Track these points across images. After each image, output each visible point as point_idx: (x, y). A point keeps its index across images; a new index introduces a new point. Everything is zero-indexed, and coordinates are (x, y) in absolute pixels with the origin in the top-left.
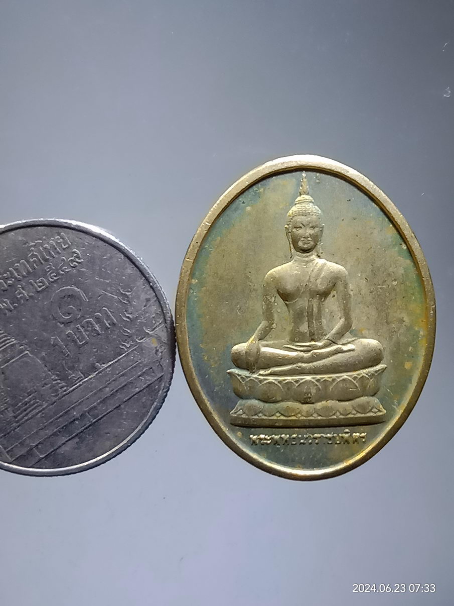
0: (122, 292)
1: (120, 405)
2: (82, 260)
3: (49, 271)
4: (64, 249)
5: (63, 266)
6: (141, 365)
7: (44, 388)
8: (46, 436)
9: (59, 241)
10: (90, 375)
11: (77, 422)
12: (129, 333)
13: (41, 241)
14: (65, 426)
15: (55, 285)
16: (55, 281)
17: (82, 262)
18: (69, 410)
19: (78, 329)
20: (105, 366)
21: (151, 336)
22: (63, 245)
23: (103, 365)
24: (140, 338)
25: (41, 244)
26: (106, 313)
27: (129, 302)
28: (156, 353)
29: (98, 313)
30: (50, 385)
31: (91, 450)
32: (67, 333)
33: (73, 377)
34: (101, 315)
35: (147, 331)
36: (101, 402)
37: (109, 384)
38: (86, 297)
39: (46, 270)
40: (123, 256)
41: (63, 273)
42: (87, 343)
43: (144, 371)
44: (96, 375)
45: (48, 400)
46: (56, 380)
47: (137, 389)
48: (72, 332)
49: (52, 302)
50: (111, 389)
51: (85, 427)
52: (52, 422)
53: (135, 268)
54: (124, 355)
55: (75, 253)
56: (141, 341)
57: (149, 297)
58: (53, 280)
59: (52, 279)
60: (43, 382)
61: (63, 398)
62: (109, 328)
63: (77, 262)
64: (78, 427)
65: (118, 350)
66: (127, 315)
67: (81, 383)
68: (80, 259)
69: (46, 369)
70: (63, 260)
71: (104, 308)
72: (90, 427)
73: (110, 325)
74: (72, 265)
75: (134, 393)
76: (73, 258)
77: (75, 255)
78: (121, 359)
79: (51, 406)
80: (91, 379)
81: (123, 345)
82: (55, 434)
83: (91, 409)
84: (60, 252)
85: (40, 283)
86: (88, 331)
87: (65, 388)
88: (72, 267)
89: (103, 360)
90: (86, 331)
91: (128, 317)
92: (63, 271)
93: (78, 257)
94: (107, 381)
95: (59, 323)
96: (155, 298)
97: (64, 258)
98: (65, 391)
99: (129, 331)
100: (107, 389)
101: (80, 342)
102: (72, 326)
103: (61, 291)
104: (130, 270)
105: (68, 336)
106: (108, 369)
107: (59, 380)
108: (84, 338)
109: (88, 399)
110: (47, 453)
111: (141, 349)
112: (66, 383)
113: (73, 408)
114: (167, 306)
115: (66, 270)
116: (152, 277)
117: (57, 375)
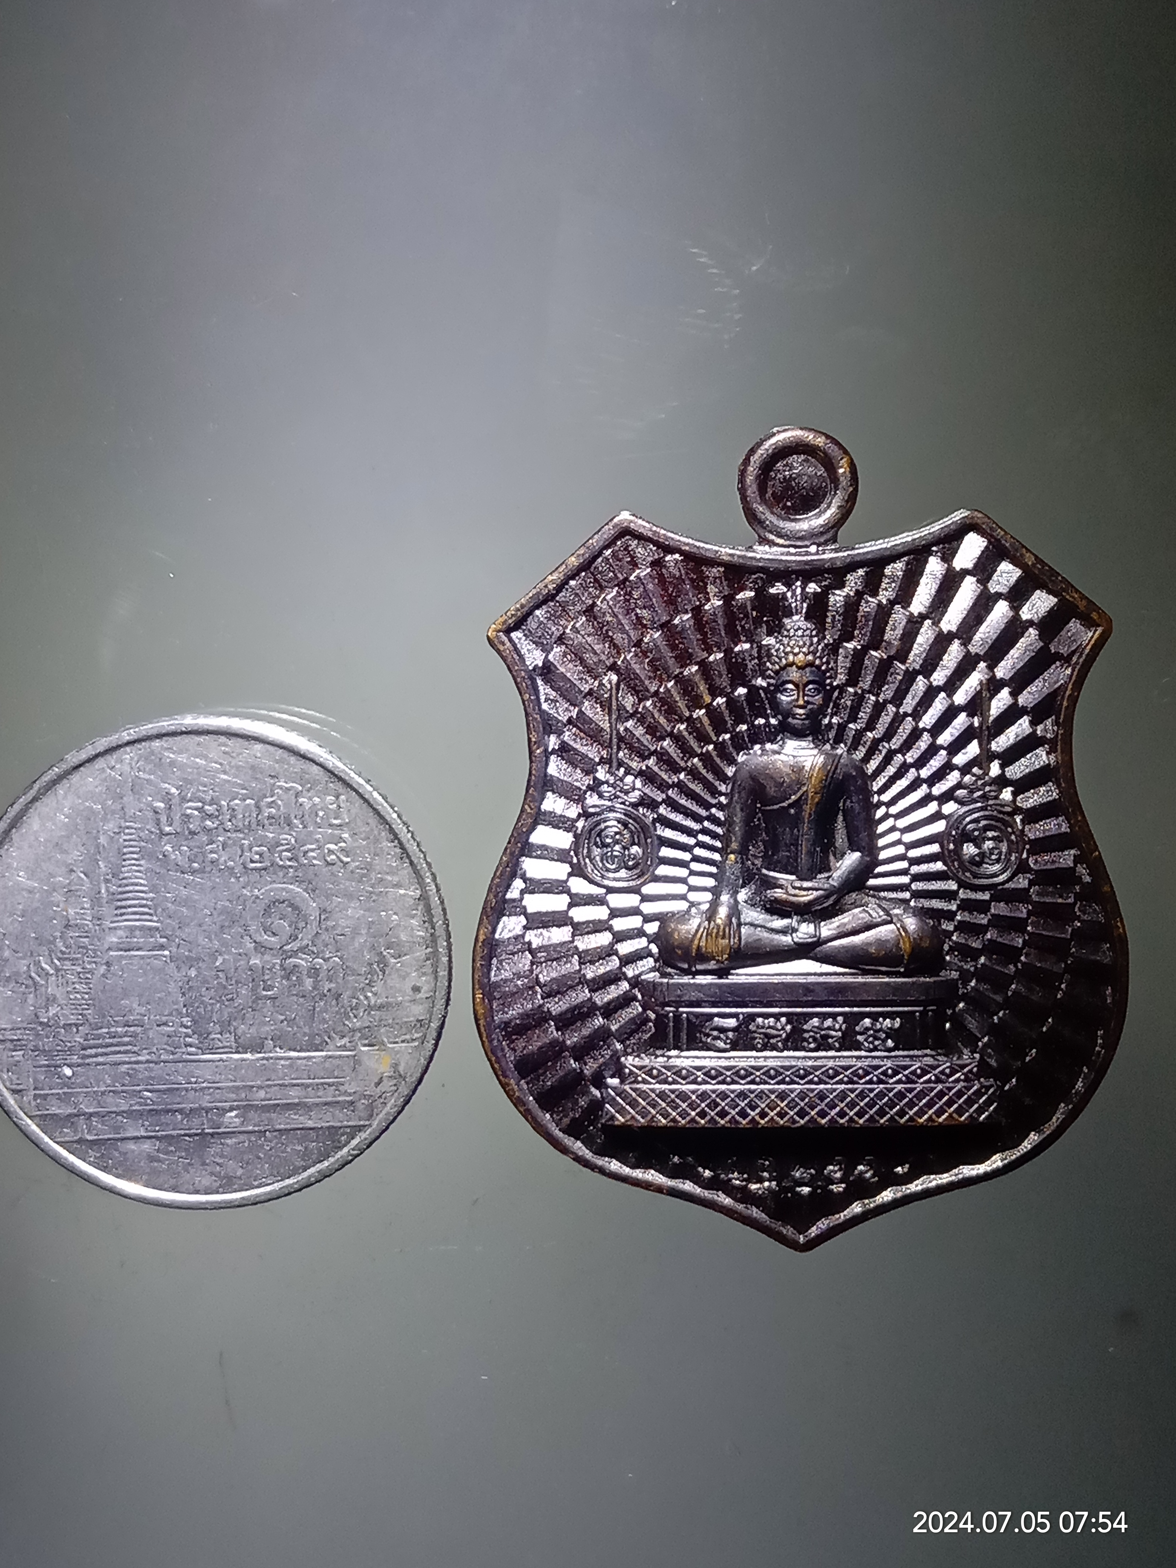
0: (383, 949)
1: (265, 1131)
2: (348, 860)
3: (282, 845)
4: (331, 825)
5: (313, 850)
6: (341, 1088)
7: (158, 1028)
8: (114, 1109)
9: (330, 807)
10: (246, 1053)
11: (179, 1117)
12: (352, 1022)
13: (300, 788)
14: (156, 1110)
15: (281, 874)
16: (284, 867)
17: (347, 863)
18: (178, 1089)
19: (273, 966)
20: (280, 1053)
21: (387, 1051)
22: (332, 816)
23: (278, 1049)
24: (367, 1042)
25: (297, 795)
27: (384, 973)
28: (377, 1084)
29: (321, 961)
30: (173, 1029)
31: (175, 1175)
32: (251, 962)
33: (219, 1040)
35: (385, 1040)
36: (237, 1108)
37: (269, 1086)
42: (273, 998)
43: (340, 1099)
44: (258, 1060)
45: (154, 1053)
46: (186, 1027)
47: (310, 1122)
48: (260, 965)
49: (257, 897)
50: (268, 1096)
51: (187, 1132)
52: (140, 1091)
54: (324, 1054)
55: (344, 840)
56: (363, 1049)
58: (281, 863)
59: (281, 860)
60: (164, 1019)
61: (180, 1065)
63: (338, 857)
64: (177, 1125)
65: (318, 1041)
66: (369, 994)
67: (224, 1056)
68: (348, 856)
69: (181, 999)
70: (317, 841)
72: (197, 1138)
73: (329, 990)
74: (328, 859)
75: (301, 1126)
76: (336, 848)
77: (343, 844)
78: (314, 1057)
79: (151, 1065)
80: (243, 1060)
81: (329, 1038)
82: (129, 1114)
83: (215, 1109)
84: (321, 824)
85: (257, 853)
87: (193, 1049)
88: (326, 860)
89: (280, 1040)
91: (367, 998)
92: (307, 860)
93: (345, 851)
94: (268, 1080)
97: (321, 837)
98: (191, 1054)
99: (355, 1021)
100: (262, 1094)
101: (264, 989)
102: (267, 957)
103: (283, 889)
105: (251, 968)
106: (282, 1062)
107: (192, 1030)
109: (218, 1088)
110: (101, 1137)
111: (356, 1061)
112: (200, 1042)
113: (187, 1090)
115: (315, 862)
117: (194, 1021)
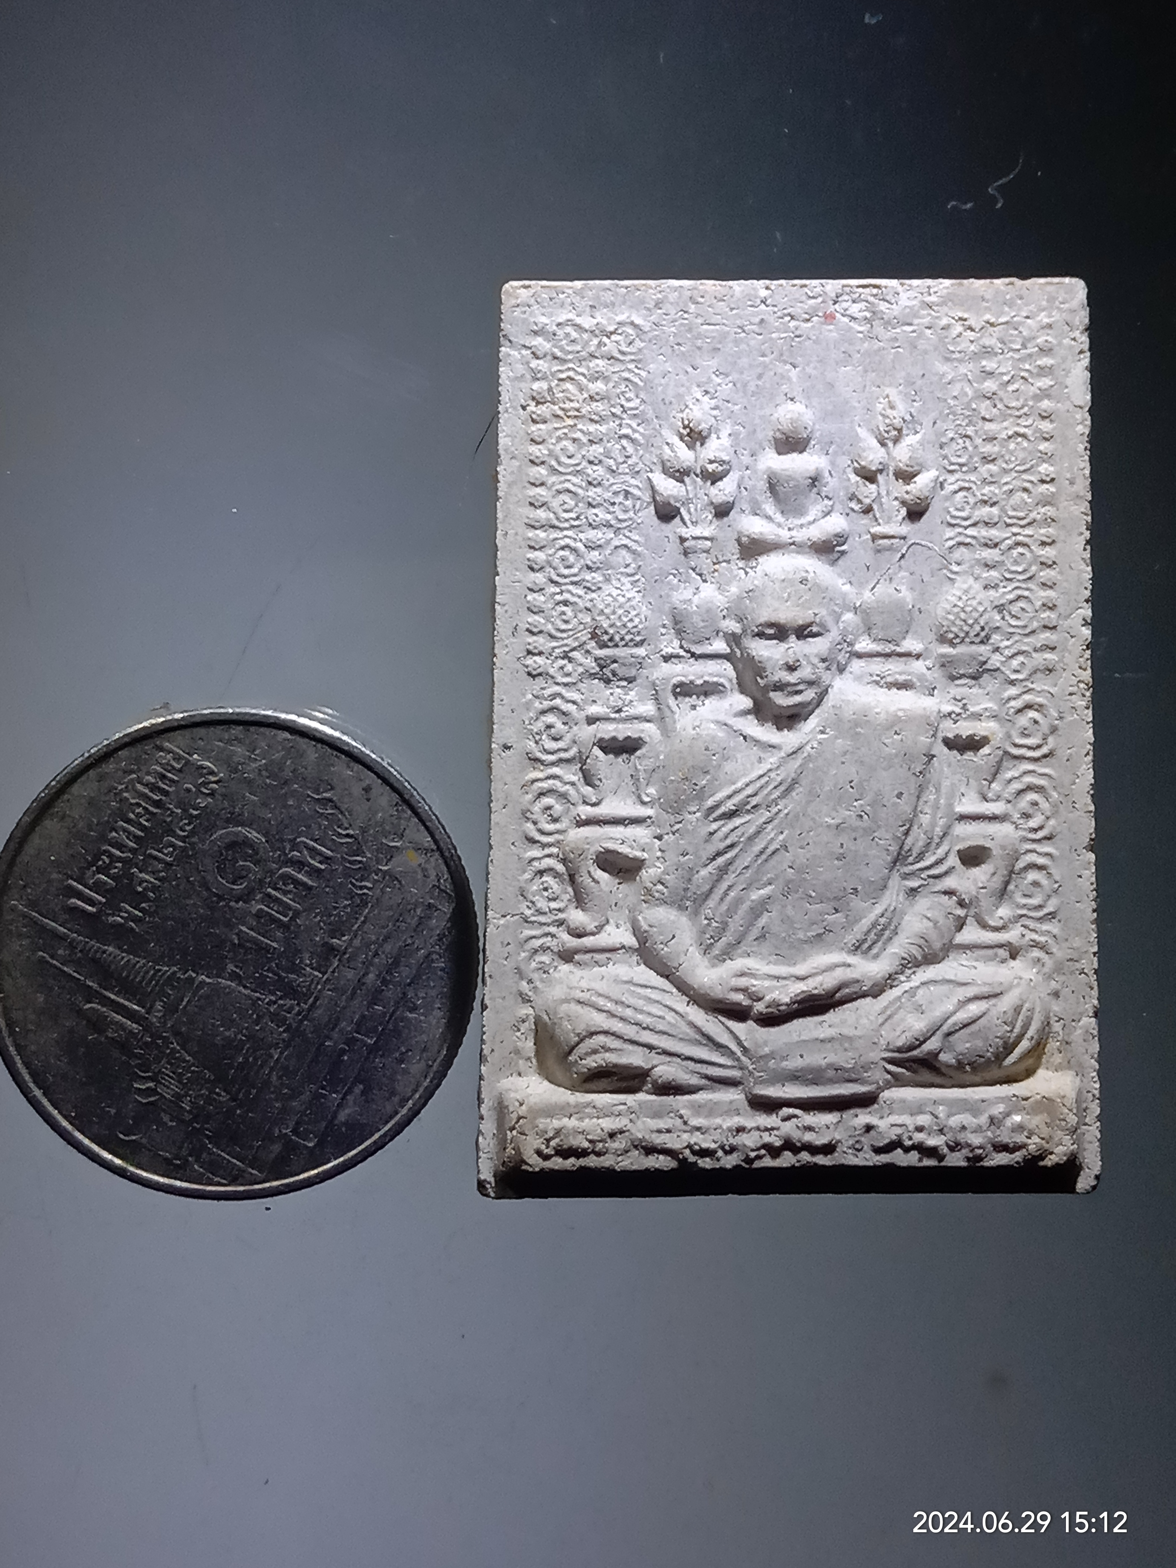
0: (317, 797)
3: (172, 821)
4: (180, 770)
5: (192, 800)
9: (165, 761)
10: (329, 967)
12: (360, 862)
13: (135, 775)
14: (328, 1073)
15: (195, 839)
16: (192, 833)
17: (222, 778)
19: (269, 895)
20: (347, 938)
21: (403, 849)
22: (176, 765)
23: (344, 939)
24: (385, 861)
25: (138, 781)
26: (307, 847)
27: (338, 808)
28: (425, 875)
29: (293, 853)
31: (393, 1093)
32: (254, 912)
33: (301, 982)
34: (299, 854)
35: (392, 844)
37: (368, 966)
38: (259, 836)
39: (165, 822)
40: (287, 735)
41: (198, 812)
42: (297, 913)
43: (419, 914)
44: (340, 960)
45: (278, 1044)
46: (275, 1003)
48: (263, 907)
50: (377, 973)
53: (319, 745)
54: (371, 904)
55: (202, 767)
56: (390, 865)
57: (367, 782)
58: (187, 833)
59: (184, 831)
61: (302, 1028)
62: (323, 870)
63: (214, 782)
64: (352, 1064)
65: (357, 900)
66: (344, 833)
67: (319, 987)
68: (216, 774)
69: (247, 992)
70: (188, 790)
71: (298, 840)
73: (320, 862)
74: (208, 791)
76: (203, 779)
77: (205, 771)
78: (369, 913)
79: (287, 1052)
80: (334, 972)
81: (361, 888)
83: (358, 1024)
84: (176, 778)
85: (167, 848)
86: (290, 892)
87: (297, 1008)
88: (208, 795)
89: (339, 930)
90: (285, 893)
91: (348, 836)
92: (197, 810)
93: (212, 773)
94: (363, 962)
95: (232, 904)
96: (380, 781)
97: (186, 785)
98: (299, 1013)
99: (359, 858)
100: (371, 976)
101: (285, 917)
102: (259, 897)
103: (209, 845)
104: (312, 752)
105: (259, 915)
106: (357, 942)
107: (281, 998)
108: (289, 908)
111: (395, 880)
112: (295, 999)
114: (406, 784)
115: (202, 805)
116: (356, 747)
117: (274, 994)
